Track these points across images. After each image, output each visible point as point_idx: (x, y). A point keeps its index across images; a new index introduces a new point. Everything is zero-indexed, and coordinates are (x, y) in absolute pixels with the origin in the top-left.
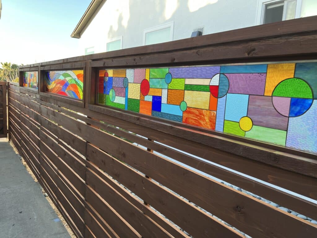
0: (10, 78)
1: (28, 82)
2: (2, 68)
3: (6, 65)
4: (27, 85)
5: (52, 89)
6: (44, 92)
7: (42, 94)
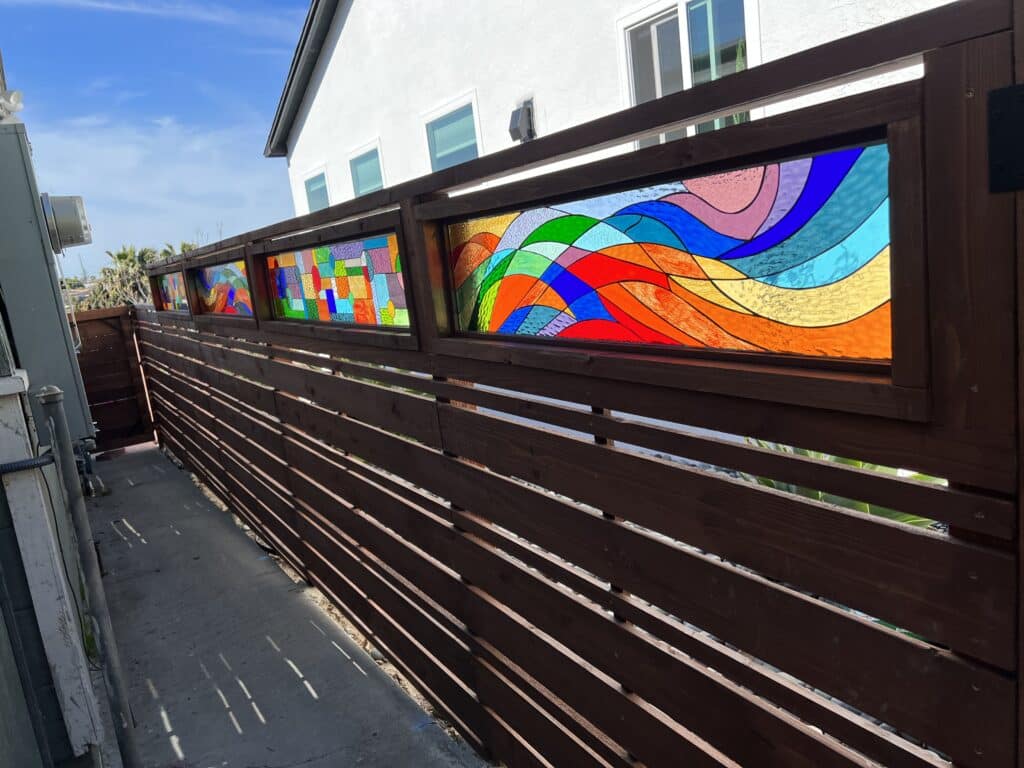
0: (140, 294)
1: (172, 298)
2: (113, 267)
3: (122, 257)
4: (170, 306)
5: (214, 305)
6: (201, 313)
7: (197, 318)
